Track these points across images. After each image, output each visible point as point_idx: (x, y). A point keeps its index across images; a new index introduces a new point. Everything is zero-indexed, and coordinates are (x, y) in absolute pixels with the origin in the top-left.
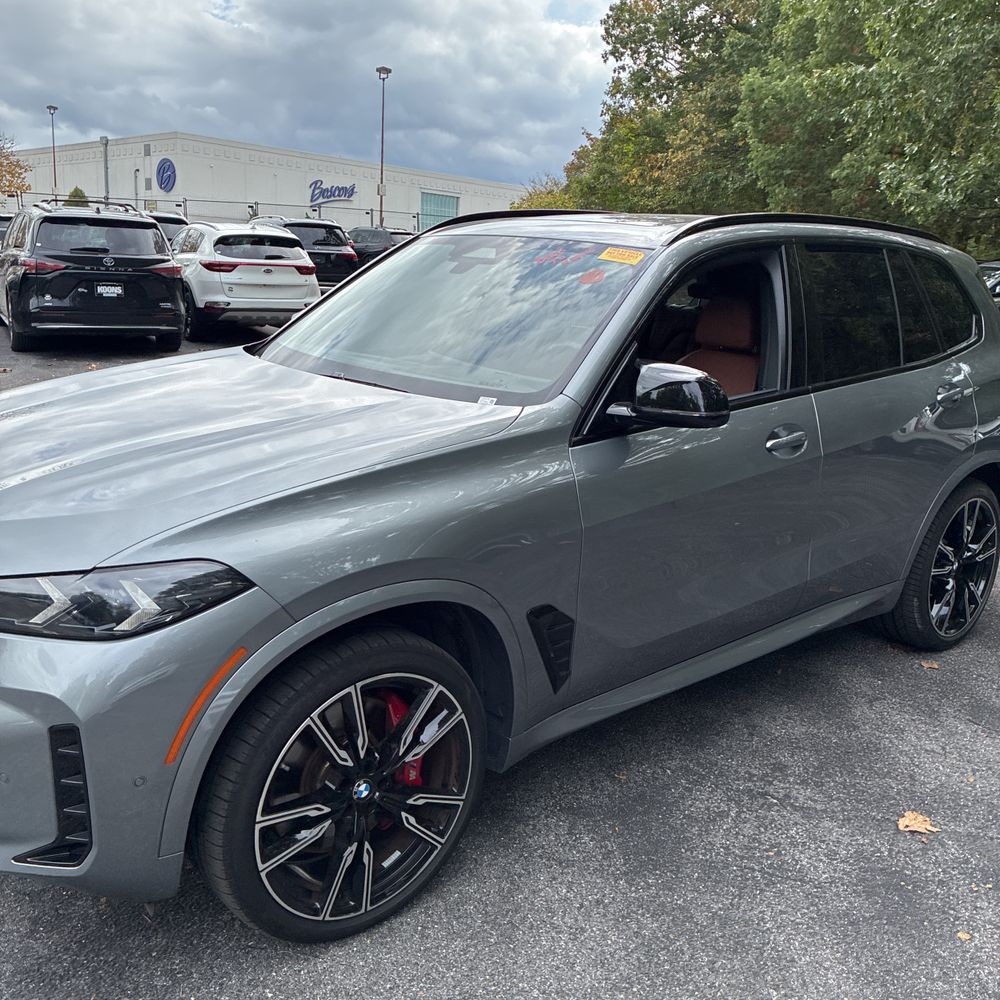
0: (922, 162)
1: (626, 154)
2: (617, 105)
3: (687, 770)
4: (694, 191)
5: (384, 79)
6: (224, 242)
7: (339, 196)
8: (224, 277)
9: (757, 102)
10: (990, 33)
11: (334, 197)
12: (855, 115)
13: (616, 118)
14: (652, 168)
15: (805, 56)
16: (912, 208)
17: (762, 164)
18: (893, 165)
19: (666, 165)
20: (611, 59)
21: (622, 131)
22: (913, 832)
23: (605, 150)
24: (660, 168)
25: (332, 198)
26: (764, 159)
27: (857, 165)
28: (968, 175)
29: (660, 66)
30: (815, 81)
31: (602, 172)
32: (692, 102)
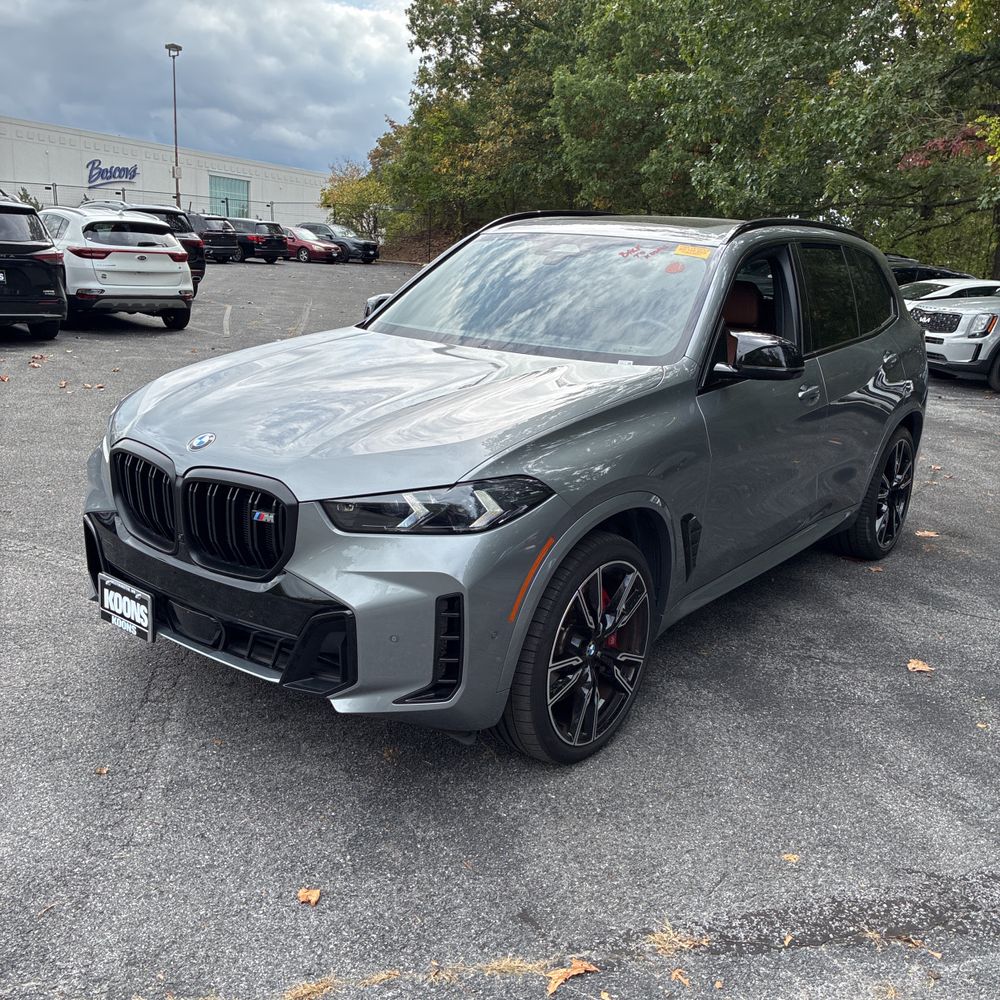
0: (726, 161)
1: (435, 143)
2: (426, 94)
3: (747, 647)
4: (505, 181)
5: (174, 57)
6: (92, 228)
7: (120, 176)
8: (98, 264)
9: (568, 99)
10: (791, 47)
11: (114, 177)
12: (673, 118)
13: (424, 108)
14: (462, 157)
15: (610, 56)
16: (723, 203)
17: (576, 157)
18: (703, 163)
19: (477, 155)
20: (417, 48)
21: (430, 120)
22: (919, 671)
23: (415, 138)
24: (470, 158)
25: (112, 180)
26: (578, 152)
27: (664, 161)
28: (770, 175)
29: (466, 58)
30: (639, 85)
31: (413, 160)
32: (499, 95)
